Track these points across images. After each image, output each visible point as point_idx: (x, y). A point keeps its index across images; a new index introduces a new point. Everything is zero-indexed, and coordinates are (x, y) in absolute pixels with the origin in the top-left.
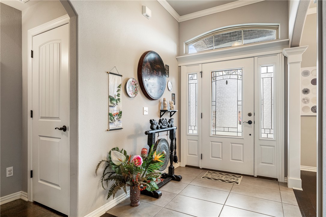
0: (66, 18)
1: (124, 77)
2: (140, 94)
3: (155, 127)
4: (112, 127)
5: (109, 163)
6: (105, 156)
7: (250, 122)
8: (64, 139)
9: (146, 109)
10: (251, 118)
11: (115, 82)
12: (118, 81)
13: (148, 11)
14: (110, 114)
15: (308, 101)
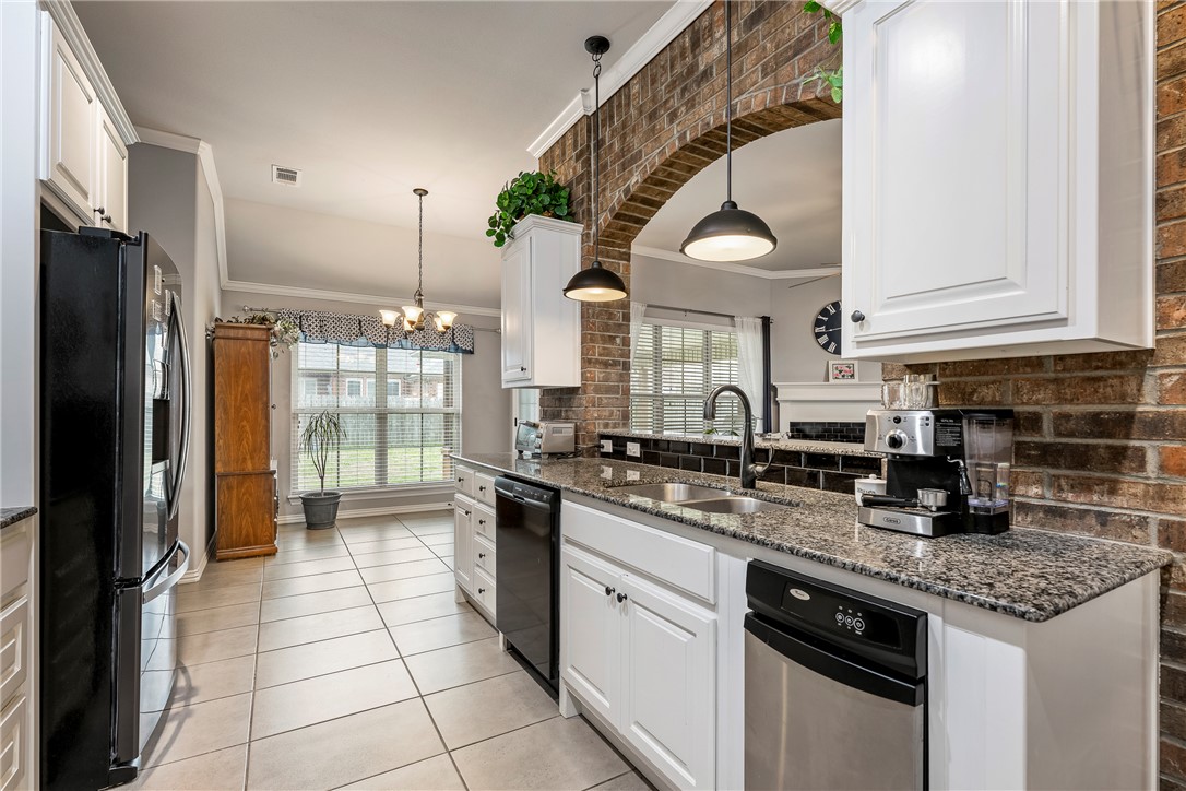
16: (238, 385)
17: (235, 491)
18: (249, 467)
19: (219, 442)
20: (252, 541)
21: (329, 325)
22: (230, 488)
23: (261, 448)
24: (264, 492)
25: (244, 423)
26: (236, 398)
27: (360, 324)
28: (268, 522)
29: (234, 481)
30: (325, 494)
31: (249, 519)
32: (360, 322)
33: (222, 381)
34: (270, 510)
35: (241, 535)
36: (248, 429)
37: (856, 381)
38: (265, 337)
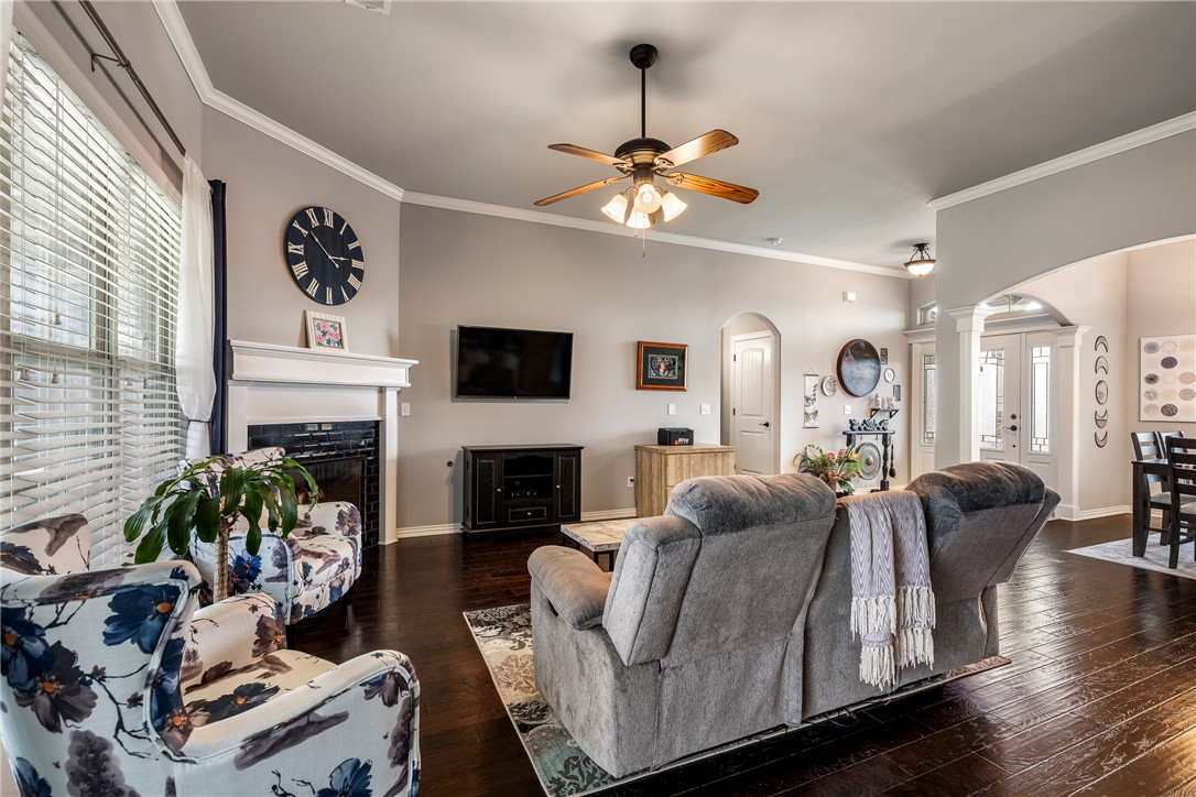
0: (769, 333)
1: (821, 377)
2: (839, 391)
3: (856, 427)
4: (807, 425)
5: (805, 459)
6: (801, 451)
7: (1014, 428)
8: (767, 434)
9: (848, 407)
10: (1014, 422)
11: (811, 382)
12: (815, 381)
13: (852, 296)
14: (806, 413)
15: (1156, 395)
37: (345, 352)
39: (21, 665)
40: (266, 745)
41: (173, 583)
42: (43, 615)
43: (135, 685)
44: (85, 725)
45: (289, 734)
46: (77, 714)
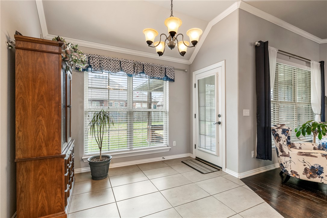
16: (35, 88)
17: (32, 174)
18: (45, 152)
19: (19, 134)
20: (47, 211)
21: (104, 63)
22: (28, 171)
23: (54, 138)
24: (57, 171)
25: (41, 118)
26: (33, 99)
27: (120, 63)
28: (59, 195)
29: (31, 165)
30: (103, 157)
31: (44, 195)
32: (120, 62)
33: (22, 84)
34: (61, 185)
35: (37, 208)
36: (43, 122)
38: (57, 51)
39: (275, 135)
40: (302, 154)
41: (288, 129)
42: (276, 130)
43: (285, 140)
44: (280, 142)
45: (305, 154)
46: (279, 141)
